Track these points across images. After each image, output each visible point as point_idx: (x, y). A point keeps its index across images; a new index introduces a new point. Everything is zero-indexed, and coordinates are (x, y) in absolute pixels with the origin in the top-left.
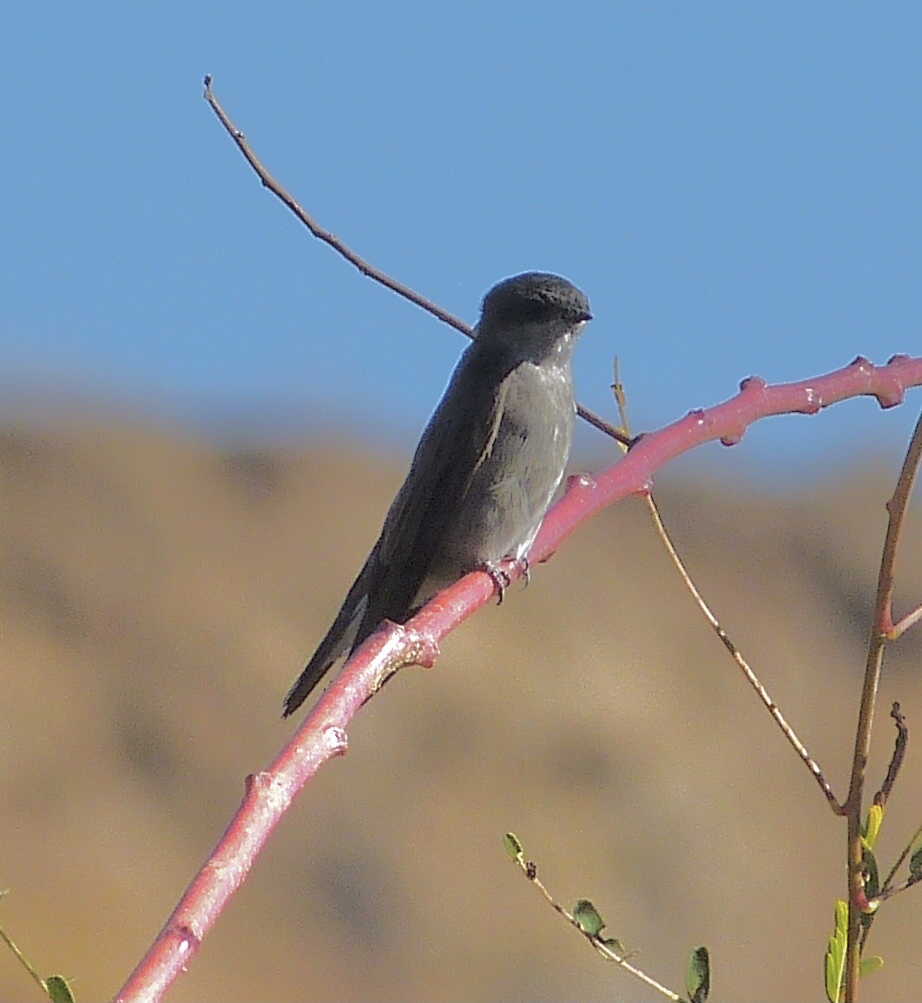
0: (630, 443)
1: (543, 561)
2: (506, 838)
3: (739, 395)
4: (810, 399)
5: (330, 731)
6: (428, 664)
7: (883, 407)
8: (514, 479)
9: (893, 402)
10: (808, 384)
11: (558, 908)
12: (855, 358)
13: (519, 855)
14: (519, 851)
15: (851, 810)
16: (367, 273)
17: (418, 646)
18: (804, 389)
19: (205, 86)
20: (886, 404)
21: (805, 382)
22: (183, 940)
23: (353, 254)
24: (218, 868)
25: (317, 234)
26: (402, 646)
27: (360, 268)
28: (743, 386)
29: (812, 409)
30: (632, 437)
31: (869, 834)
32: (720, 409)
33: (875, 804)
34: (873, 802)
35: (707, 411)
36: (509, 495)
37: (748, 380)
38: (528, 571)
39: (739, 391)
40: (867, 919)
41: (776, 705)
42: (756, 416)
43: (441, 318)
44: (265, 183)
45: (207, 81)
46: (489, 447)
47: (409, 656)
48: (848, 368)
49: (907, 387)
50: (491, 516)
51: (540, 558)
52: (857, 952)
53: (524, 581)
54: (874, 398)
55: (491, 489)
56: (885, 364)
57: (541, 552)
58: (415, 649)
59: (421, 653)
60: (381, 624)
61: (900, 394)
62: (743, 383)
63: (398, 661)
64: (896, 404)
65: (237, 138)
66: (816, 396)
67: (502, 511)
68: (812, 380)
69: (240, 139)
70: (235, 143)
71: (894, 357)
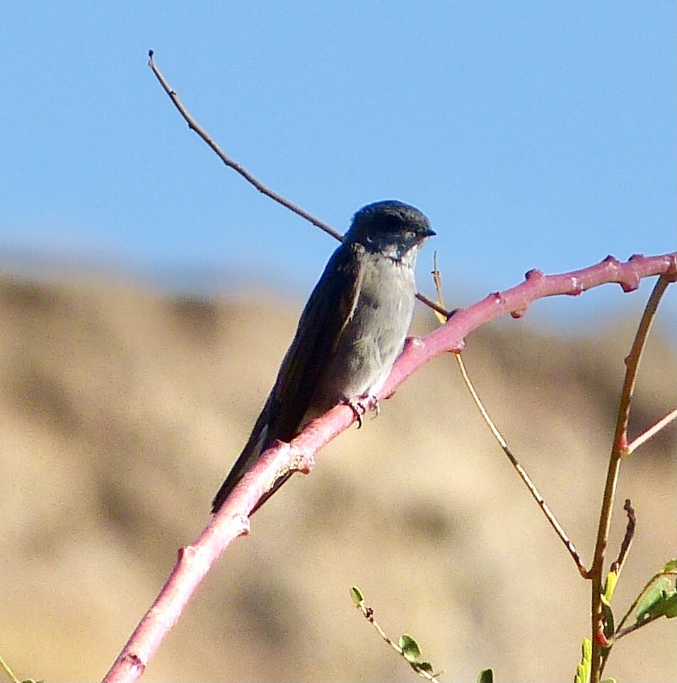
0: (449, 316)
1: (387, 398)
2: (353, 591)
3: (524, 283)
4: (575, 285)
5: (238, 518)
6: (306, 471)
7: (625, 291)
8: (370, 336)
9: (632, 287)
10: (574, 274)
11: (388, 641)
12: (605, 257)
13: (361, 603)
14: (361, 599)
15: (594, 574)
16: (263, 191)
17: (299, 458)
18: (570, 278)
19: (149, 57)
20: (627, 289)
21: (570, 273)
22: (133, 664)
23: (253, 177)
24: (158, 614)
25: (227, 163)
26: (288, 458)
27: (258, 188)
28: (527, 275)
29: (576, 292)
30: (449, 311)
31: (607, 592)
32: (512, 291)
33: (612, 571)
34: (610, 569)
35: (503, 293)
36: (366, 348)
37: (532, 271)
38: (377, 405)
39: (525, 279)
40: (606, 652)
41: (544, 501)
42: (536, 297)
43: (314, 224)
44: (191, 126)
45: (151, 53)
46: (352, 314)
47: (292, 465)
48: (601, 264)
49: (642, 277)
50: (355, 363)
51: (385, 396)
52: (598, 676)
53: (375, 412)
54: (619, 285)
55: (354, 343)
56: (627, 261)
57: (386, 392)
58: (297, 460)
59: (300, 463)
60: (274, 442)
61: (637, 282)
62: (528, 273)
63: (285, 469)
64: (634, 289)
65: (171, 94)
66: (579, 283)
67: (362, 359)
68: (577, 272)
69: (174, 95)
70: (169, 98)
71: (634, 256)
